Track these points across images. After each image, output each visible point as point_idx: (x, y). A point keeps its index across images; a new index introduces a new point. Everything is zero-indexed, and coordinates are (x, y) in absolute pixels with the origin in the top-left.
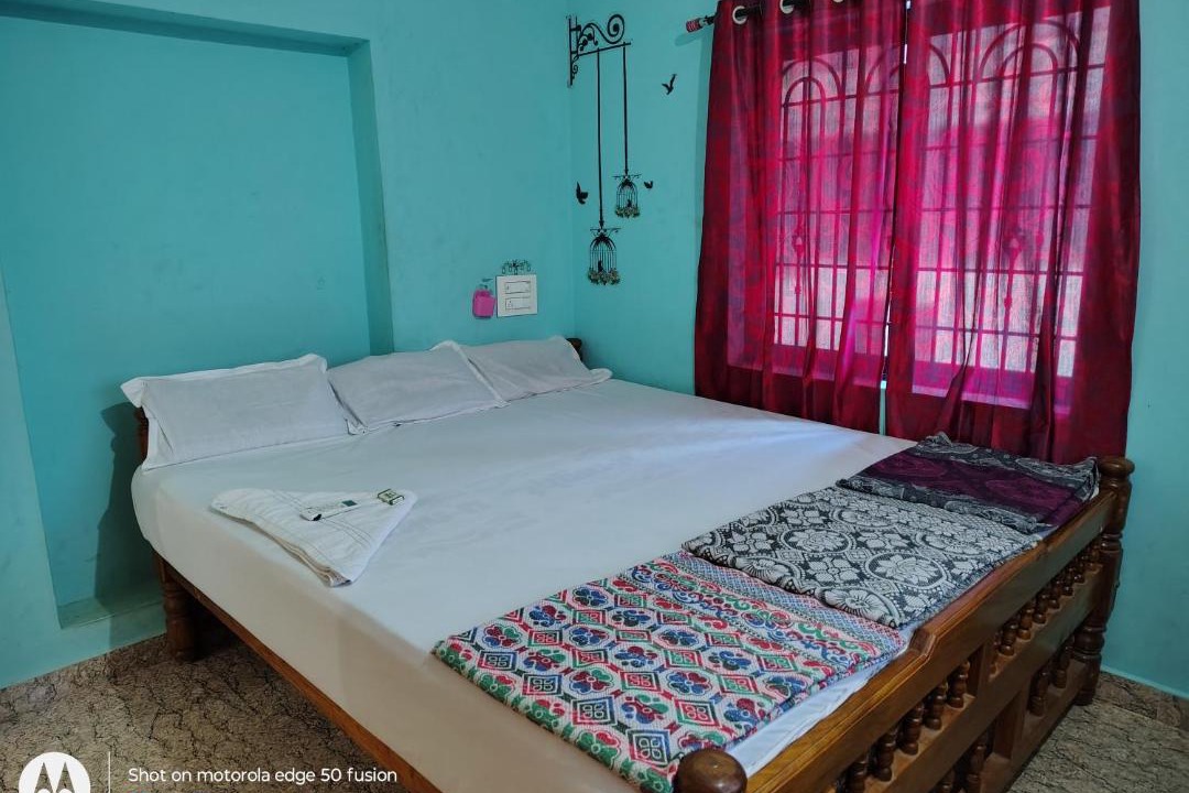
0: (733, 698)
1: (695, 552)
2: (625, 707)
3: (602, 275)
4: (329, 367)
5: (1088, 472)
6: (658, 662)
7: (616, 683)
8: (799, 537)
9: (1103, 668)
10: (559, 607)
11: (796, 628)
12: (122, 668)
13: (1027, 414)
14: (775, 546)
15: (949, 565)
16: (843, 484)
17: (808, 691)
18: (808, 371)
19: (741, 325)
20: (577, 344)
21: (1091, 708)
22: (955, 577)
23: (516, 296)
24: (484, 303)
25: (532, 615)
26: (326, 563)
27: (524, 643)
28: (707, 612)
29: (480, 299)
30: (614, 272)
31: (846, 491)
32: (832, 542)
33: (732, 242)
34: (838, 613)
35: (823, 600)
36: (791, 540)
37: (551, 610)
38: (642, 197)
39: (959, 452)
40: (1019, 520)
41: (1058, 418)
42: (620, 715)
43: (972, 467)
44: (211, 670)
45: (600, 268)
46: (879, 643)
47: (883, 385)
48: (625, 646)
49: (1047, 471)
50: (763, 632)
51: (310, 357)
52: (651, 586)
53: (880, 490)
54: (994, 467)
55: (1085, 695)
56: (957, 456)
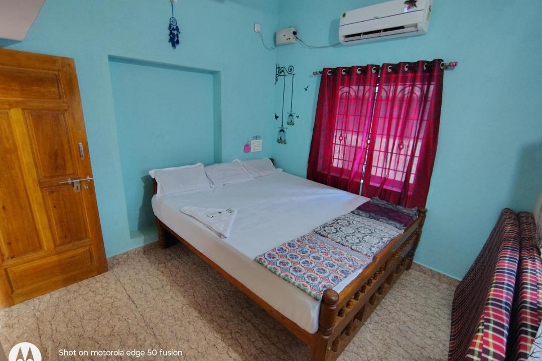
0: (333, 275)
1: (316, 232)
2: (307, 277)
3: (280, 141)
4: (204, 166)
5: (416, 212)
6: (313, 265)
7: (304, 271)
8: (343, 229)
9: (414, 261)
10: (284, 248)
11: (345, 256)
12: (147, 250)
13: (401, 193)
14: (337, 231)
15: (382, 239)
16: (352, 212)
17: (350, 274)
18: (341, 175)
19: (322, 160)
20: (272, 160)
21: (409, 271)
22: (383, 242)
23: (256, 146)
24: (247, 148)
25: (278, 250)
26: (219, 232)
27: (278, 258)
28: (322, 251)
29: (247, 147)
30: (285, 140)
31: (354, 215)
32: (351, 231)
33: (322, 136)
34: (355, 252)
35: (351, 248)
36: (341, 230)
37: (282, 249)
38: (295, 120)
39: (382, 203)
40: (398, 225)
41: (409, 195)
42: (307, 279)
43: (385, 208)
44: (171, 251)
45: (281, 139)
46: (366, 261)
47: (362, 181)
48: (304, 260)
49: (405, 211)
50: (337, 257)
51: (199, 164)
52: (306, 242)
53: (362, 215)
54: (391, 209)
55: (408, 268)
56: (381, 204)
